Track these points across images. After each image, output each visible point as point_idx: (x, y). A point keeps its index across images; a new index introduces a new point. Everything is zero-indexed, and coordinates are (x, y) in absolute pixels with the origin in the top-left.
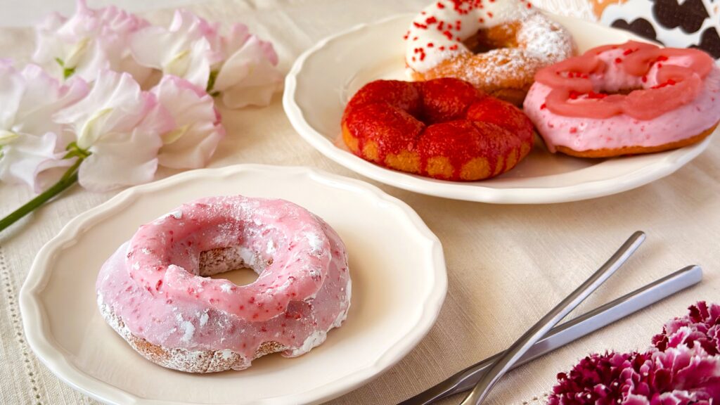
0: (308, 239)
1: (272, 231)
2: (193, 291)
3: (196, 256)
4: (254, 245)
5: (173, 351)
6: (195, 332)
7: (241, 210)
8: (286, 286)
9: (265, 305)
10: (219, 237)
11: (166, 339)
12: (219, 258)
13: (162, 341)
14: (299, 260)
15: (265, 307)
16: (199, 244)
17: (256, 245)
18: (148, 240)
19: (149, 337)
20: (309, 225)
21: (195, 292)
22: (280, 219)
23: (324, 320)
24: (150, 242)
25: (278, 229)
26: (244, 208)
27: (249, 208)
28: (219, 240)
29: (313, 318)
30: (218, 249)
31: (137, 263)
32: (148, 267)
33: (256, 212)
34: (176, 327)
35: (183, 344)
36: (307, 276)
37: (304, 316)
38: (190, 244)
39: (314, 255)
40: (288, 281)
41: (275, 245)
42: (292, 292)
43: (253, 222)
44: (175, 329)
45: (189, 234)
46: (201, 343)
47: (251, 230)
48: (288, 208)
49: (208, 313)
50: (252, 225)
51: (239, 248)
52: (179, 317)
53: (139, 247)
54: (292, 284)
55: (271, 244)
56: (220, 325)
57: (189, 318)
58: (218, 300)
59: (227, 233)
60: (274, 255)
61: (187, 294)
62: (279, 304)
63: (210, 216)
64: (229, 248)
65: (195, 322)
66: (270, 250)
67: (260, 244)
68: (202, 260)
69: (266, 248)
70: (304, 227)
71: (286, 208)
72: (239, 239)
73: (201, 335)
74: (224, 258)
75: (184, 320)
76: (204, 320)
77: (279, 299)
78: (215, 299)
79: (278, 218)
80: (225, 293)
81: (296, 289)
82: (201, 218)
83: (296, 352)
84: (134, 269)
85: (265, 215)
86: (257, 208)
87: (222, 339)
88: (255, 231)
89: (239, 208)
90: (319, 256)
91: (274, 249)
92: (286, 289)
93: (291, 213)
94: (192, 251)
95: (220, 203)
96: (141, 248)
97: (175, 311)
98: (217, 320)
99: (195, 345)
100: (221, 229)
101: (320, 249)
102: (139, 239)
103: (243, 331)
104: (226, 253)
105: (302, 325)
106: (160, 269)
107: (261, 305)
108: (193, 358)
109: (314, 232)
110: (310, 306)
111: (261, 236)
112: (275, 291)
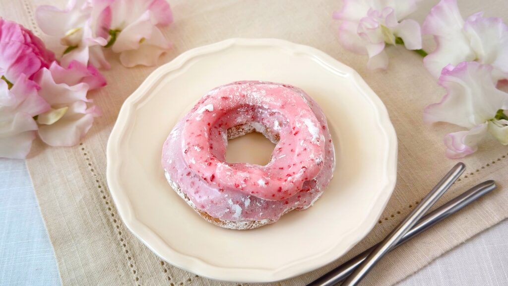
0: (307, 126)
1: (277, 114)
2: (238, 186)
3: (225, 132)
4: (264, 121)
5: (227, 221)
6: (242, 211)
7: (253, 99)
8: (301, 174)
9: (289, 191)
10: (239, 118)
11: (222, 215)
12: (239, 131)
13: (220, 217)
14: (305, 149)
15: (289, 192)
16: (226, 124)
17: (265, 121)
18: (196, 137)
19: (210, 213)
20: (304, 112)
21: (240, 187)
22: (283, 106)
23: (323, 185)
24: (198, 138)
25: (281, 113)
26: (255, 96)
27: (258, 96)
28: (239, 120)
29: (317, 188)
30: (239, 125)
31: (193, 159)
32: (201, 163)
33: (264, 99)
34: (228, 208)
35: (235, 218)
36: (314, 164)
37: (312, 188)
38: (220, 126)
39: (315, 143)
40: (302, 170)
41: (281, 124)
42: (305, 177)
43: (262, 106)
44: (228, 210)
45: (219, 119)
46: (247, 217)
47: (261, 110)
48: (287, 96)
49: (250, 198)
50: (262, 108)
51: (253, 123)
52: (230, 202)
53: (191, 144)
54: (305, 172)
55: (276, 123)
56: (259, 204)
57: (237, 202)
58: (257, 192)
59: (244, 114)
60: (280, 131)
61: (234, 187)
62: (298, 188)
63: (233, 105)
64: (246, 124)
65: (242, 205)
66: (276, 127)
67: (268, 122)
68: (228, 133)
69: (273, 126)
70: (301, 114)
71: (285, 95)
72: (253, 117)
73: (247, 213)
74: (243, 130)
75: (234, 204)
76: (247, 203)
77: (297, 184)
78: (255, 191)
79: (281, 105)
80: (262, 187)
81: (308, 175)
82: (227, 107)
83: (306, 207)
84: (192, 163)
85: (271, 103)
86: (265, 96)
87: (261, 214)
88: (263, 111)
89: (252, 97)
90: (318, 143)
91: (279, 127)
92: (302, 176)
93: (290, 100)
94: (222, 130)
95: (238, 94)
96: (193, 146)
97: (227, 197)
98: (256, 202)
99: (243, 219)
100: (240, 111)
101: (318, 136)
102: (190, 136)
103: (274, 206)
104: (243, 127)
105: (311, 193)
106: (210, 164)
107: (286, 192)
108: (242, 225)
109: (309, 118)
110: (315, 181)
111: (268, 116)
112: (293, 179)
